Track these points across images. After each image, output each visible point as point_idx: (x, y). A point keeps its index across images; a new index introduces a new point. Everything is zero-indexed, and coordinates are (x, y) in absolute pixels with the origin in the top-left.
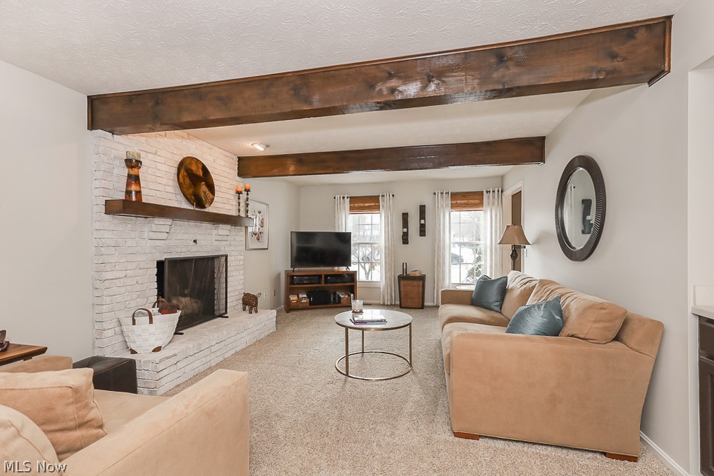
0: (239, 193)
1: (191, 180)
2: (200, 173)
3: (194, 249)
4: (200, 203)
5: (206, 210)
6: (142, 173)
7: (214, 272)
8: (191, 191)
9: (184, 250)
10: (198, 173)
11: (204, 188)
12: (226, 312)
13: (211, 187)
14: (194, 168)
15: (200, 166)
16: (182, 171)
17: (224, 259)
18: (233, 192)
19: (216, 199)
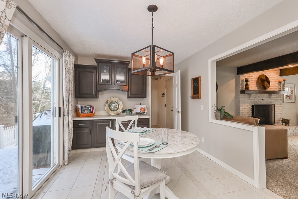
0: (280, 82)
1: (262, 81)
2: (265, 78)
3: (262, 102)
4: (265, 88)
5: (267, 90)
6: (249, 83)
7: (269, 110)
8: (262, 85)
9: (259, 102)
10: (264, 79)
11: (266, 83)
12: (274, 124)
13: (269, 82)
14: (263, 78)
15: (265, 76)
16: (259, 80)
17: (273, 106)
18: (278, 82)
19: (270, 86)
